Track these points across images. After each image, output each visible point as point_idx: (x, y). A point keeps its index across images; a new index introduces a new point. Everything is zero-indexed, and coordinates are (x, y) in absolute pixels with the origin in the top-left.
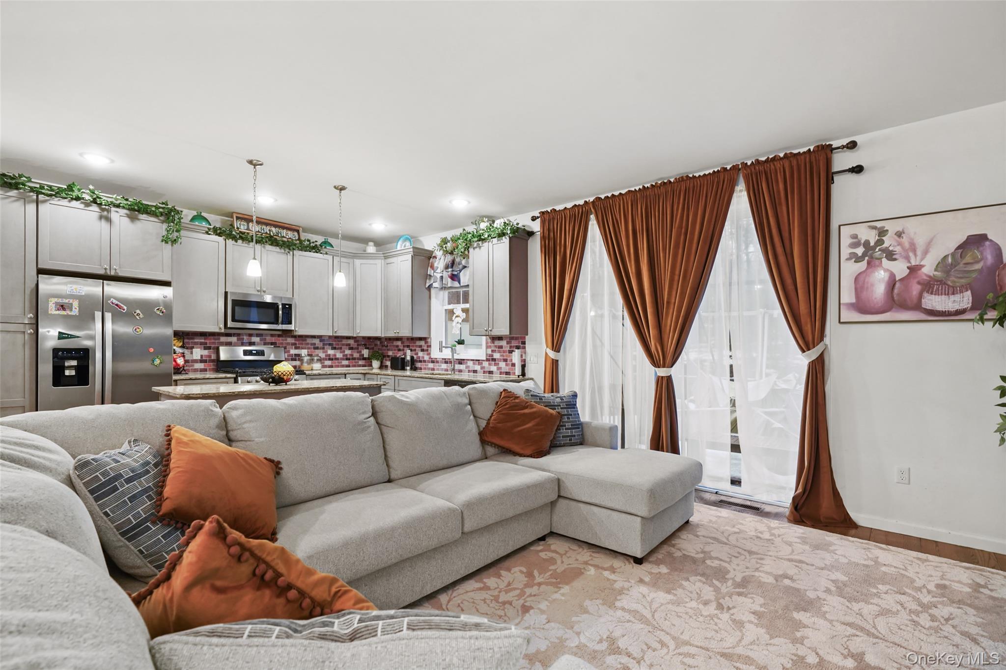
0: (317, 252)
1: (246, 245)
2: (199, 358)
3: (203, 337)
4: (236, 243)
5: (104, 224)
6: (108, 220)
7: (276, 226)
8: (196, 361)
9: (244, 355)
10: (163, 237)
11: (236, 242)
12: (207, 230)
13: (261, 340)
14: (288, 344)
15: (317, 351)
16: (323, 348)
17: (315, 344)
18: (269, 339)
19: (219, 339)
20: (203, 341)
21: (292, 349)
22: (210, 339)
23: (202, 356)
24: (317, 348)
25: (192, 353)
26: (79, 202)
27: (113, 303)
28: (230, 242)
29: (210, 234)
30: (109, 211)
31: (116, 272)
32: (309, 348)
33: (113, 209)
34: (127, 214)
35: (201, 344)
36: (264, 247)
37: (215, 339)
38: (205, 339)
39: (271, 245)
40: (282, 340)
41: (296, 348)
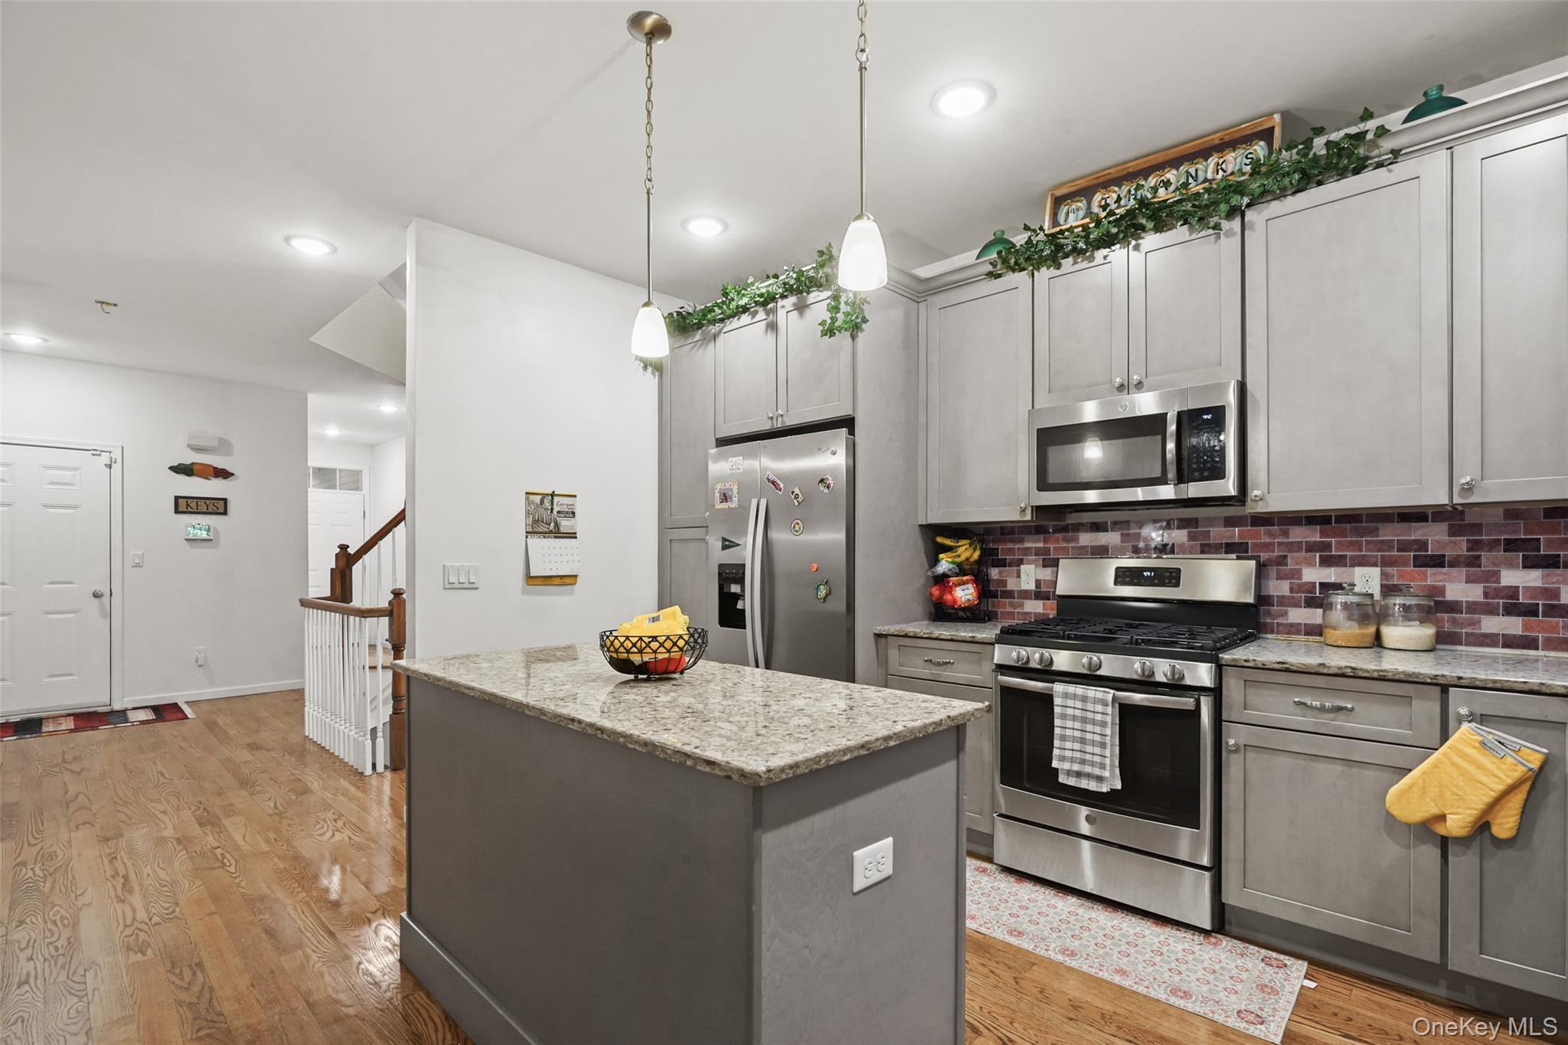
0: (1357, 171)
1: (1085, 264)
2: (1032, 587)
3: (1042, 536)
4: (1058, 272)
5: (771, 337)
6: (773, 327)
7: (1175, 163)
8: (1025, 595)
9: (1116, 583)
10: (823, 323)
11: (1058, 266)
12: (990, 268)
13: (1192, 537)
14: (1295, 547)
15: (1432, 577)
16: (1473, 562)
17: (1423, 545)
18: (1219, 533)
19: (1076, 540)
20: (1041, 545)
21: (1311, 564)
22: (1057, 541)
23: (1038, 583)
24: (1438, 562)
25: (1019, 576)
26: (747, 314)
27: (769, 480)
28: (1044, 274)
29: (1000, 276)
30: (774, 311)
31: (783, 422)
32: (1386, 563)
33: (780, 303)
34: (794, 305)
35: (1038, 552)
36: (1137, 248)
37: (1066, 540)
38: (1045, 541)
39: (1158, 229)
40: (1270, 534)
41: (1327, 562)
